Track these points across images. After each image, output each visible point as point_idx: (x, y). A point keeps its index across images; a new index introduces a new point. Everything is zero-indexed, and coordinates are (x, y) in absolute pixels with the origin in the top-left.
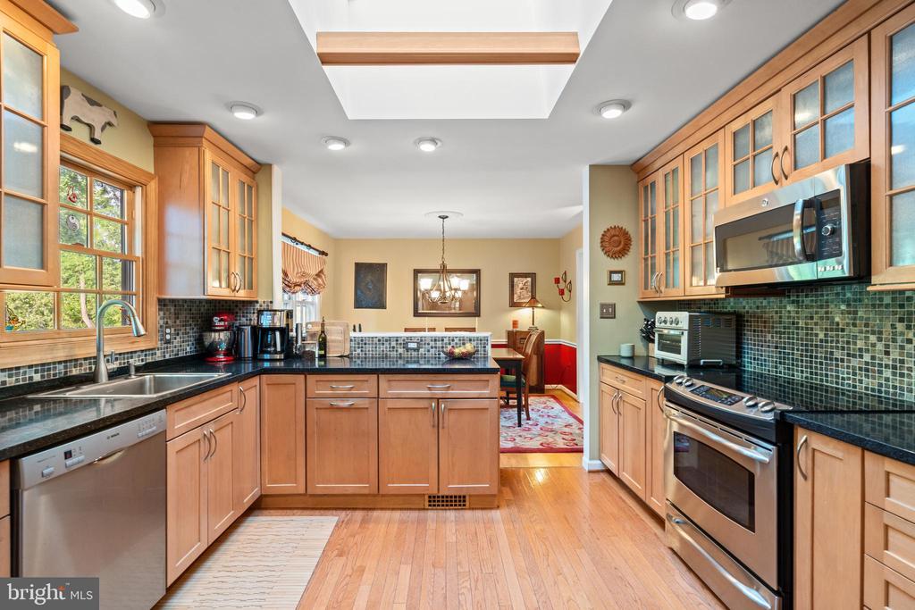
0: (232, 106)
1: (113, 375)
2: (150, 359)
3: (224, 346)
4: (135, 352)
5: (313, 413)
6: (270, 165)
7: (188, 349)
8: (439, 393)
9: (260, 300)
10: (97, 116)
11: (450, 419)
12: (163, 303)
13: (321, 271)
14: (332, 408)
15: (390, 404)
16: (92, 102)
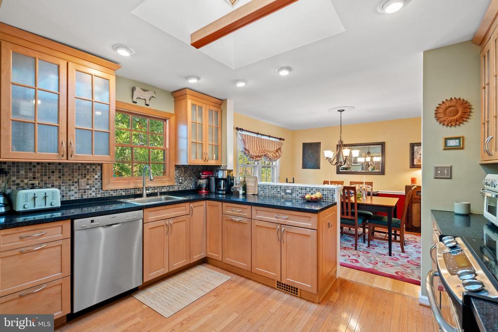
0: (187, 78)
1: (148, 195)
2: (171, 190)
3: (204, 186)
4: (165, 186)
5: (225, 222)
6: (226, 100)
7: (191, 186)
8: (281, 221)
9: (223, 165)
10: (147, 95)
11: (287, 238)
12: (178, 167)
13: (280, 149)
14: (232, 220)
15: (257, 223)
16: (145, 90)
